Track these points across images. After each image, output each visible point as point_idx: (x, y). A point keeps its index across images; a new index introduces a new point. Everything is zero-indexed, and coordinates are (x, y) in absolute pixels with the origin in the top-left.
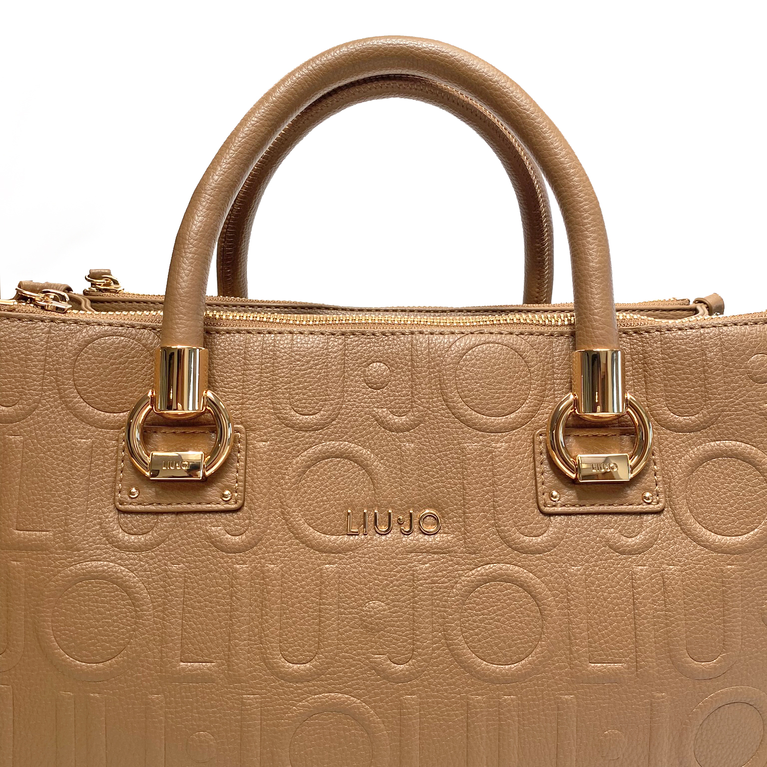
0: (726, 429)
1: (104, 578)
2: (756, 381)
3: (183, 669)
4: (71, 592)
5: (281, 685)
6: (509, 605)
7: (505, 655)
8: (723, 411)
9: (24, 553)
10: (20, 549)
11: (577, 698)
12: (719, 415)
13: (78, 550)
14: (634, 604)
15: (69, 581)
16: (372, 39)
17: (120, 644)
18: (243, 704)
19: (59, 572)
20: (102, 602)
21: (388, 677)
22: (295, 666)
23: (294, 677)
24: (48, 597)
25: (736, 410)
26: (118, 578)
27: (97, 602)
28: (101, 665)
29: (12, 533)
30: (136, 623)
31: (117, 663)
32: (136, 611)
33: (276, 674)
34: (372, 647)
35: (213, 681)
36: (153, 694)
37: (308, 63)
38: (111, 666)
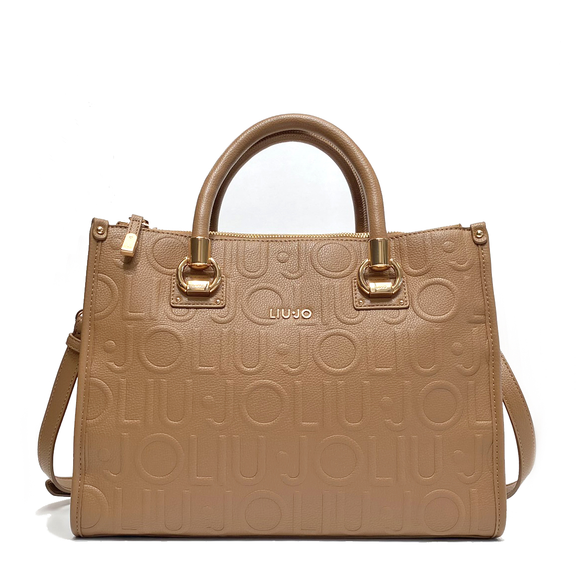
0: (435, 273)
1: (166, 332)
2: (447, 252)
3: (201, 369)
4: (153, 337)
5: (243, 376)
6: (341, 345)
7: (339, 365)
8: (433, 265)
9: (133, 321)
10: (131, 320)
11: (371, 382)
12: (432, 268)
13: (155, 320)
14: (395, 344)
15: (152, 333)
16: (281, 115)
17: (174, 359)
18: (226, 384)
19: (148, 329)
20: (166, 341)
21: (288, 373)
22: (249, 369)
23: (249, 373)
24: (143, 339)
25: (439, 265)
26: (172, 331)
27: (163, 341)
28: (166, 367)
29: (128, 314)
30: (180, 350)
31: (173, 366)
32: (180, 345)
33: (241, 372)
34: (281, 361)
35: (213, 374)
36: (187, 379)
37: (253, 126)
38: (170, 367)
